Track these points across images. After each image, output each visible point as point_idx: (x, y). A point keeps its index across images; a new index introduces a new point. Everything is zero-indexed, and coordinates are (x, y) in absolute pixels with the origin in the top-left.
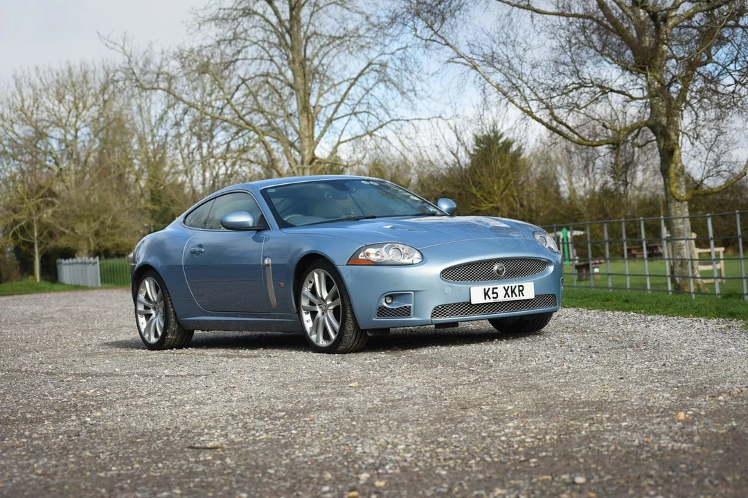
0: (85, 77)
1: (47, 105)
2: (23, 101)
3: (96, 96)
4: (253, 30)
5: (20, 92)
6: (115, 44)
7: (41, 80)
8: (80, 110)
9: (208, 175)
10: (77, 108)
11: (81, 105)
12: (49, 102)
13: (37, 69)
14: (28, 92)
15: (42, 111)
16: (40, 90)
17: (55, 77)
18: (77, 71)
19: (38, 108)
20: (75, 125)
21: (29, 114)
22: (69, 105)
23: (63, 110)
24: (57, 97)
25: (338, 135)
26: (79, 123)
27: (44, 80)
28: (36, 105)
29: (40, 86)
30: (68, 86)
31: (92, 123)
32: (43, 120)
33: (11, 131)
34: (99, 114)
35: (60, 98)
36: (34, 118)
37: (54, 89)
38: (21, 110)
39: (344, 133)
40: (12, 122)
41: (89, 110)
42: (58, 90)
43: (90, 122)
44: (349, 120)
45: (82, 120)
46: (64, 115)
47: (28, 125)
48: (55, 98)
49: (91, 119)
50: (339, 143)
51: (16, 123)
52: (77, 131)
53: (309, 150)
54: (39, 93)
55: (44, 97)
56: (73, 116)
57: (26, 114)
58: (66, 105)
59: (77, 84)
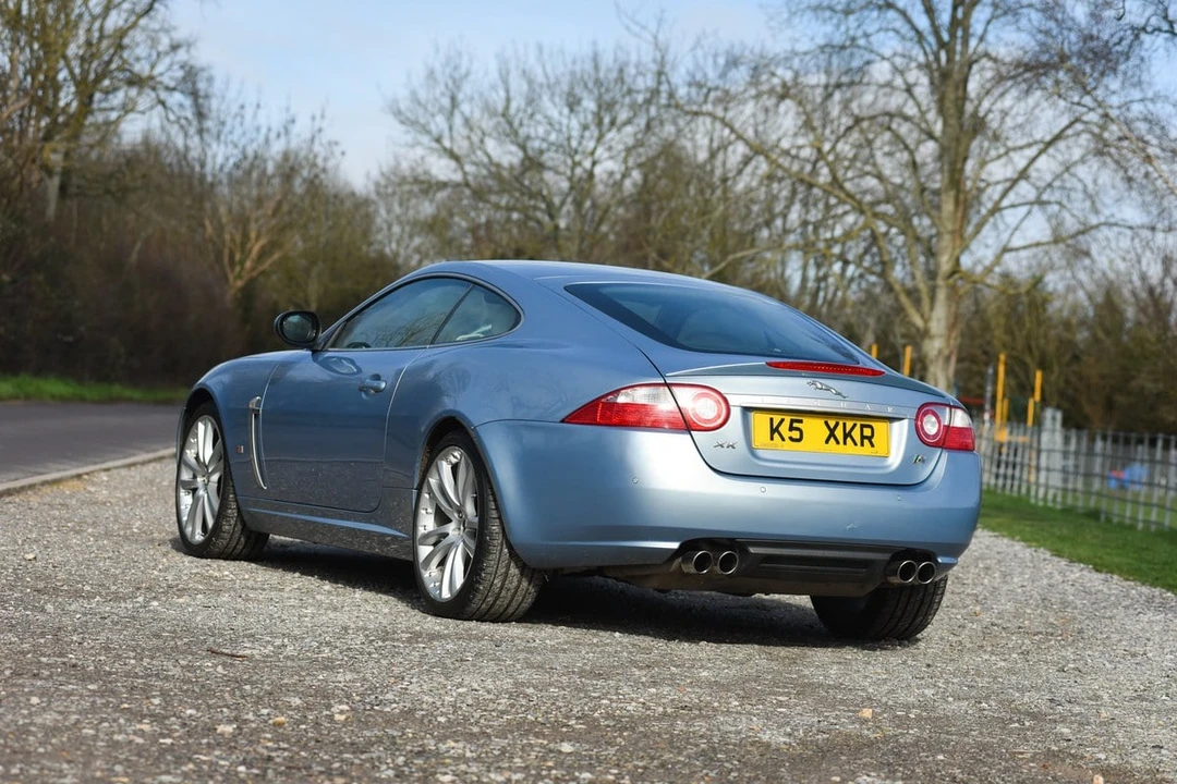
0: (621, 71)
1: (549, 113)
2: (508, 100)
3: (634, 107)
4: (882, 34)
5: (505, 82)
6: (644, 27)
7: (544, 67)
8: (605, 127)
9: (812, 273)
10: (600, 123)
11: (607, 120)
12: (554, 109)
13: (540, 49)
14: (519, 87)
15: (539, 123)
16: (541, 86)
17: (570, 66)
18: (607, 60)
19: (532, 115)
20: (592, 153)
21: (516, 124)
22: (585, 117)
23: (575, 123)
24: (567, 100)
25: (1005, 236)
26: (600, 151)
27: (549, 69)
28: (530, 111)
29: (541, 79)
30: (590, 85)
31: (623, 154)
32: (537, 137)
33: (480, 148)
34: (637, 140)
35: (573, 104)
36: (523, 132)
37: (565, 87)
38: (504, 115)
39: (1018, 233)
40: (484, 134)
41: (619, 130)
42: (572, 88)
43: (620, 152)
44: (1029, 212)
45: (607, 146)
46: (575, 133)
47: (512, 142)
48: (563, 102)
49: (621, 147)
50: (1006, 250)
51: (490, 135)
52: (594, 163)
53: (951, 256)
54: (538, 90)
55: (545, 98)
56: (592, 137)
57: (510, 124)
58: (582, 116)
59: (605, 84)
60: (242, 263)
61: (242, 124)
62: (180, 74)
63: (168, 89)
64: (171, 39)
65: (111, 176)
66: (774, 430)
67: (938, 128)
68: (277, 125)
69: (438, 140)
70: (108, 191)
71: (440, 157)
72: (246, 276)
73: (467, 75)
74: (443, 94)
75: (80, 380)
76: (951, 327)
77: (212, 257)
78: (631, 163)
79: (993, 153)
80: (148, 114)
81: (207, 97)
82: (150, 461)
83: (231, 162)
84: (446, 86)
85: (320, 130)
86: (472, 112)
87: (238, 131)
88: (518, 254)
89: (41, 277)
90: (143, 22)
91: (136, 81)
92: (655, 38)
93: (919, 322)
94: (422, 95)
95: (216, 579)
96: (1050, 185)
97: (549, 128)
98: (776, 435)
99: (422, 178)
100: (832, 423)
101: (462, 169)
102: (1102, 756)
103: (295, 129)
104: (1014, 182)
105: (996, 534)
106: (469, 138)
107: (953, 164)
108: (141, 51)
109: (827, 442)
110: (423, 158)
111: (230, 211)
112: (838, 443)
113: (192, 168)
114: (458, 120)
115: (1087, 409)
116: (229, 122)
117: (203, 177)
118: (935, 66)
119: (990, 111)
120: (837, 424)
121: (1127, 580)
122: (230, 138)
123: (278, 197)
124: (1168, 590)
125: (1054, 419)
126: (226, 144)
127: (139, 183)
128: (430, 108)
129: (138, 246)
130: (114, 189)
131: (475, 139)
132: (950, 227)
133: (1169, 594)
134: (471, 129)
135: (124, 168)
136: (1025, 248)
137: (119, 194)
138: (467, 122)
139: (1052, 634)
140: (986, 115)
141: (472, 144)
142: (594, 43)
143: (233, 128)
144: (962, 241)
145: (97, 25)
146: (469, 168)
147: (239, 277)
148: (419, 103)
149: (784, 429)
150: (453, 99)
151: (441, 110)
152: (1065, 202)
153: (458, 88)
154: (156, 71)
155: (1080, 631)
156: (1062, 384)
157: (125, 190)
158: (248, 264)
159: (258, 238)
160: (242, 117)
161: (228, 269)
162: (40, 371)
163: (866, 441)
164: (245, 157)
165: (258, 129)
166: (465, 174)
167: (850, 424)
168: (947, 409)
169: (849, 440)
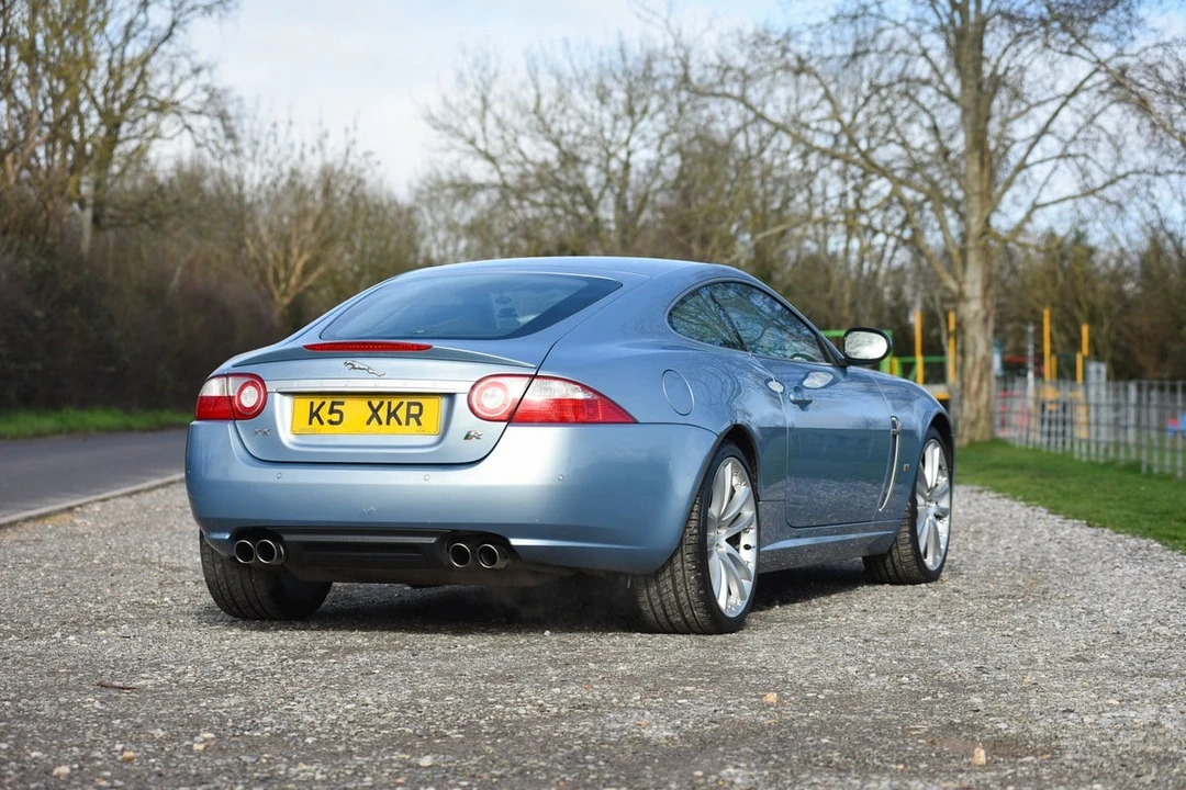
1: (580, 107)
2: (539, 97)
3: (664, 94)
5: (535, 80)
6: (654, 14)
7: (571, 61)
8: (637, 116)
10: (631, 112)
11: (638, 109)
12: (584, 102)
13: (567, 43)
14: (548, 84)
15: (571, 117)
16: (570, 80)
17: (597, 59)
18: (634, 50)
19: (563, 111)
20: (627, 143)
21: (548, 120)
22: (616, 108)
23: (607, 115)
24: (597, 92)
25: (1035, 192)
26: (634, 140)
27: (576, 62)
28: (561, 106)
29: (569, 73)
30: (619, 74)
31: (657, 143)
32: (569, 132)
33: (514, 147)
34: (671, 127)
35: (603, 96)
36: (555, 128)
37: (594, 80)
38: (535, 112)
39: (1046, 189)
40: (517, 132)
41: (652, 118)
42: (601, 80)
43: (653, 140)
44: (1055, 168)
45: (640, 135)
46: (608, 125)
47: (547, 139)
48: (594, 94)
49: (655, 135)
50: (1035, 206)
51: (523, 133)
52: (629, 154)
53: (981, 216)
54: (566, 84)
55: (576, 92)
56: (624, 127)
57: (541, 119)
58: (612, 107)
59: (634, 72)
60: (287, 281)
61: (275, 142)
62: (205, 96)
63: (193, 112)
64: (192, 63)
65: (143, 204)
66: (314, 414)
67: (956, 90)
68: (311, 142)
69: (472, 142)
70: (142, 220)
71: (475, 158)
72: (292, 293)
73: (496, 75)
74: (474, 96)
75: (127, 410)
76: (986, 287)
77: (257, 277)
78: (665, 151)
79: (1014, 110)
80: (177, 139)
81: (238, 118)
82: (157, 487)
83: (268, 181)
84: (477, 88)
85: (354, 142)
86: (503, 112)
87: (273, 149)
88: (562, 250)
89: (76, 310)
90: (164, 47)
91: (162, 108)
92: (667, 22)
93: (953, 286)
94: (453, 99)
95: (153, 606)
96: (1074, 138)
97: (580, 121)
98: (315, 419)
99: (459, 181)
100: (376, 403)
101: (498, 168)
102: (1003, 726)
103: (330, 143)
104: (1038, 138)
105: (1000, 495)
106: (502, 138)
107: (976, 124)
108: (163, 78)
109: (368, 423)
110: (458, 161)
111: (270, 230)
112: (380, 423)
113: (229, 190)
114: (490, 121)
115: (1141, 359)
116: (263, 141)
117: (240, 197)
118: (950, 28)
119: (1008, 69)
120: (382, 404)
121: (1118, 533)
122: (265, 157)
123: (318, 211)
124: (1157, 540)
125: (1098, 372)
126: (262, 164)
127: (173, 209)
128: (461, 110)
129: (179, 271)
130: (147, 216)
131: (509, 138)
132: (977, 188)
133: (1156, 545)
134: (504, 130)
135: (156, 196)
136: (1055, 202)
137: (153, 222)
138: (499, 122)
139: (1014, 597)
140: (1005, 73)
141: (506, 144)
142: (620, 34)
143: (267, 146)
144: (990, 201)
145: (117, 55)
146: (504, 168)
147: (284, 294)
148: (451, 107)
149: (324, 413)
150: (484, 100)
151: (473, 112)
152: (1091, 154)
153: (488, 87)
154: (178, 96)
155: (1045, 591)
156: (1113, 337)
157: (159, 216)
158: (293, 281)
159: (300, 255)
160: (275, 135)
161: (273, 287)
162: (84, 404)
163: (412, 420)
164: (282, 175)
165: (292, 146)
166: (502, 175)
167: (395, 402)
168: (525, 381)
169: (393, 419)
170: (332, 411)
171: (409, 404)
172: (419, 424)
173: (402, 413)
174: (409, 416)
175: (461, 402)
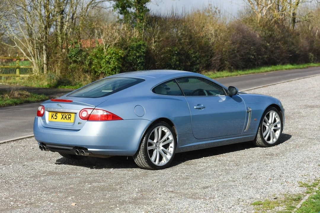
66: (52, 116)
98: (52, 118)
109: (61, 119)
112: (63, 119)
120: (64, 115)
167: (66, 114)
168: (92, 110)
169: (66, 118)
170: (55, 116)
171: (69, 115)
172: (70, 120)
173: (67, 117)
174: (69, 118)
175: (78, 114)
